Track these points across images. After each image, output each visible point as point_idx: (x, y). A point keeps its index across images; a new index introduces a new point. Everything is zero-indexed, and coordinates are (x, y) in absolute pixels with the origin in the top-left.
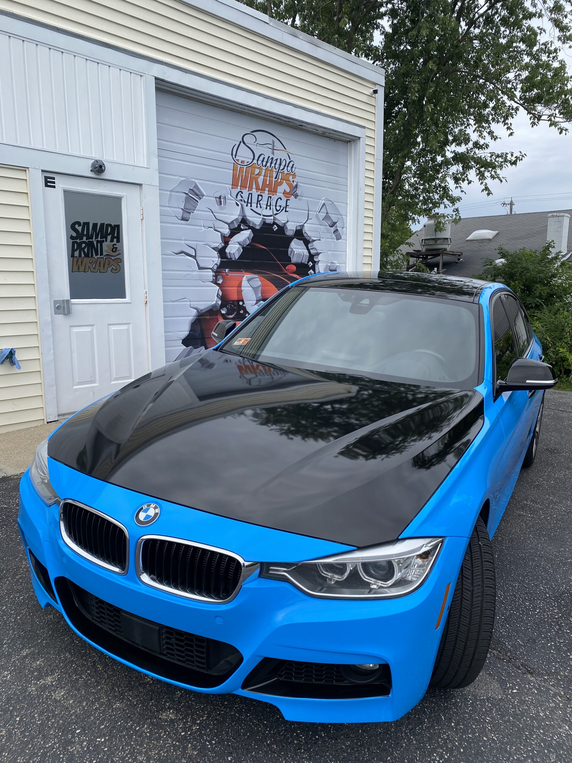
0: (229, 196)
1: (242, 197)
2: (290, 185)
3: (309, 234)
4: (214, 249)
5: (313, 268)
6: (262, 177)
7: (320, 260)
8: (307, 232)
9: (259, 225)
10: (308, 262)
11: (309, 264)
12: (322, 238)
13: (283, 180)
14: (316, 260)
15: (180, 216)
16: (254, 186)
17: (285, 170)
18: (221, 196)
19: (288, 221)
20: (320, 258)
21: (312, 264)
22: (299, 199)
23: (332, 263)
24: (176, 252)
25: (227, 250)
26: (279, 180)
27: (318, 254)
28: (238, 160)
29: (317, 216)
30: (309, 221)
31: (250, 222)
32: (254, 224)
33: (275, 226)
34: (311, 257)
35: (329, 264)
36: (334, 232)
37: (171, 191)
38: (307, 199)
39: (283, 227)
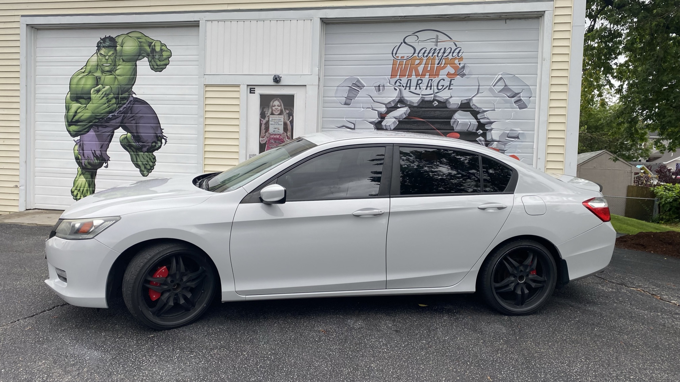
0: (388, 84)
1: (400, 83)
2: (456, 68)
3: (478, 105)
4: (371, 123)
5: (484, 135)
6: (423, 66)
7: (493, 128)
8: (476, 104)
9: (417, 103)
10: (477, 130)
11: (478, 132)
12: (496, 108)
13: (448, 64)
14: (486, 128)
15: (343, 102)
16: (414, 73)
17: (450, 57)
18: (380, 85)
19: (451, 97)
20: (493, 126)
21: (482, 132)
22: (466, 77)
23: (511, 130)
24: (339, 126)
25: (383, 124)
26: (442, 65)
27: (491, 123)
28: (398, 57)
29: (491, 90)
30: (479, 95)
31: (407, 101)
32: (411, 102)
33: (436, 102)
34: (481, 126)
35: (508, 132)
36: (515, 102)
37: (337, 87)
38: (477, 76)
39: (445, 102)
